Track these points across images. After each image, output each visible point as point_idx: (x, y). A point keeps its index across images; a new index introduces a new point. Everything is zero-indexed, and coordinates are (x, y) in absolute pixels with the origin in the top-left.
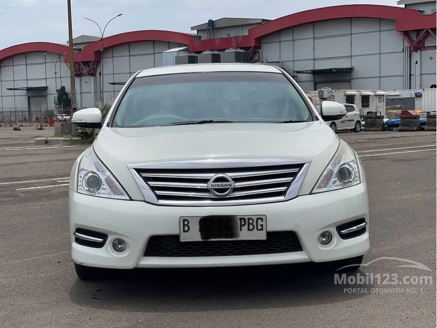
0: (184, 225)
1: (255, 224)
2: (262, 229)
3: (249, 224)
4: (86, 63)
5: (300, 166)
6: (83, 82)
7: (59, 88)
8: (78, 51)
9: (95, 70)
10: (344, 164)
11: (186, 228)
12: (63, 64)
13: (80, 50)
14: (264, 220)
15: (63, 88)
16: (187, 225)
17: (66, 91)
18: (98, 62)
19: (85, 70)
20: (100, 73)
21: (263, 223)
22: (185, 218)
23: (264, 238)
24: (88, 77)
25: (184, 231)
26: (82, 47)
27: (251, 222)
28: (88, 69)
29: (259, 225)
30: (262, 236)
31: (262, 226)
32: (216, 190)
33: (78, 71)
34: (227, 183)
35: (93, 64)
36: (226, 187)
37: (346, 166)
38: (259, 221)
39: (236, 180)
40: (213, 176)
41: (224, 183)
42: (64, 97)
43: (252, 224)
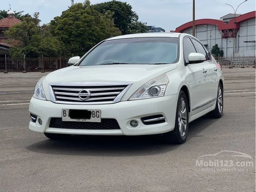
0: (64, 113)
1: (95, 114)
2: (99, 117)
3: (93, 114)
4: (231, 30)
5: (125, 86)
6: (229, 41)
7: (214, 45)
8: (226, 23)
9: (236, 34)
10: (155, 86)
11: (65, 115)
12: (217, 31)
13: (228, 22)
14: (100, 112)
15: (217, 45)
16: (65, 113)
17: (218, 47)
18: (238, 29)
19: (230, 34)
20: (239, 36)
21: (99, 114)
22: (64, 110)
23: (100, 121)
24: (232, 38)
25: (64, 116)
26: (228, 21)
27: (94, 113)
28: (231, 33)
29: (97, 115)
30: (98, 120)
31: (99, 115)
32: (81, 97)
33: (226, 35)
34: (86, 94)
35: (235, 31)
36: (85, 95)
37: (156, 87)
38: (98, 113)
39: (92, 92)
40: (81, 90)
41: (85, 94)
42: (217, 50)
43: (94, 114)
